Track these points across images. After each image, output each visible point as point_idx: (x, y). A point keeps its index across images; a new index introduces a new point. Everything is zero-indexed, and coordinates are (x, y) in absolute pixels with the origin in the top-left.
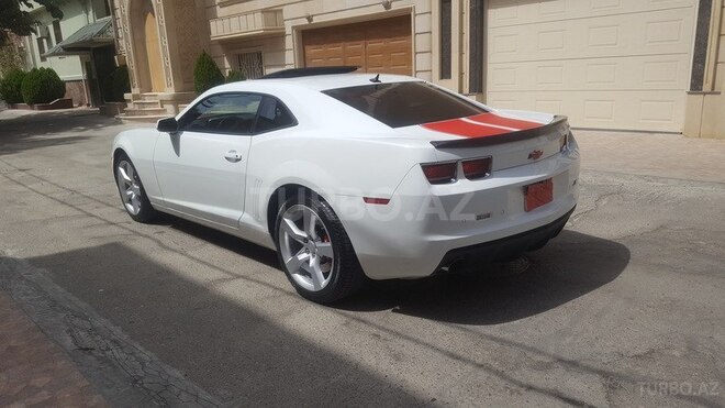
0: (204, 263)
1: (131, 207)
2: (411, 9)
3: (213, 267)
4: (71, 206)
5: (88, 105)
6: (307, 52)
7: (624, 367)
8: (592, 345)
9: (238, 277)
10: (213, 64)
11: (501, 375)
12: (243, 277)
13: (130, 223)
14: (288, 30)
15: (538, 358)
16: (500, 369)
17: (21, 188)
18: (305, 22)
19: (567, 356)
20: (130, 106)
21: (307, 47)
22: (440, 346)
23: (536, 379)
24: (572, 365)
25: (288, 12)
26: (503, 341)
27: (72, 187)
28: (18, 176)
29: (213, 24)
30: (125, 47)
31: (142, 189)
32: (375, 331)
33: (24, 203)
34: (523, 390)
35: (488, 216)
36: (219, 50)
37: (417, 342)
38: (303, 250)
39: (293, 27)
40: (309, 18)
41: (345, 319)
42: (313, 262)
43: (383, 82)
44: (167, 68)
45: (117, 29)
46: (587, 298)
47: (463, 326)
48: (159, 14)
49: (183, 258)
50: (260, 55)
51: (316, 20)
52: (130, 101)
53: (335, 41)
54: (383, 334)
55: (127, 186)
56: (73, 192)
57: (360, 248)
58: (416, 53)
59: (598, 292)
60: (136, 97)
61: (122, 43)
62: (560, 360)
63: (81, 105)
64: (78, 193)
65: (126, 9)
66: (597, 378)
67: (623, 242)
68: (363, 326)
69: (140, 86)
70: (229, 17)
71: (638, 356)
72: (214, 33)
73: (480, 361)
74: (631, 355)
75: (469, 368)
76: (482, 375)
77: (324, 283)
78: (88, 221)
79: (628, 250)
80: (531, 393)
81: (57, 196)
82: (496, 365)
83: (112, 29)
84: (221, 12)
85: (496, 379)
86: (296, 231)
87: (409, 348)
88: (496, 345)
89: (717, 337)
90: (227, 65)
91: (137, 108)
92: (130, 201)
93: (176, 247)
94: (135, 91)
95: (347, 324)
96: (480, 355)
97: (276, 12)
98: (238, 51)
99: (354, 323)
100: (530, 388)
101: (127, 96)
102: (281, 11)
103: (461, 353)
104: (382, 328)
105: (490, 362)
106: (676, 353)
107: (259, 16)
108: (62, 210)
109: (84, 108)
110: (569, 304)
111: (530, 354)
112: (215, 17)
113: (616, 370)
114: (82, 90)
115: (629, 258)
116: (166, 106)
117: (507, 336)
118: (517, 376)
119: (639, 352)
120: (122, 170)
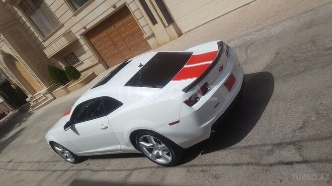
0: (115, 170)
1: (69, 160)
2: (125, 3)
3: (120, 170)
4: (43, 170)
5: (12, 110)
6: (92, 42)
7: (298, 136)
8: (282, 131)
9: (133, 170)
10: (55, 68)
11: (257, 164)
12: (135, 169)
13: (73, 166)
14: (79, 37)
15: (267, 148)
16: (256, 162)
17: (16, 173)
18: (84, 30)
19: (276, 142)
20: (32, 104)
21: (91, 40)
22: (229, 162)
23: (271, 159)
24: (279, 145)
25: (74, 30)
26: (249, 147)
27: (36, 160)
28: (10, 166)
29: (45, 51)
30: (14, 80)
31: (70, 152)
32: (200, 168)
33: (23, 180)
34: (269, 168)
35: (218, 104)
36: (54, 60)
37: (219, 165)
38: (154, 150)
39: (80, 35)
40: (85, 28)
41: (186, 168)
42: (160, 153)
43: (144, 64)
44: (37, 80)
45: (5, 74)
46: (268, 107)
47: (231, 147)
48: (20, 60)
49: (106, 173)
50: (73, 53)
51: (88, 27)
52: (30, 101)
53: (101, 31)
54: (204, 168)
55: (63, 153)
56: (39, 162)
57: (177, 141)
58: (138, 20)
59: (270, 103)
60: (32, 98)
61: (11, 78)
62: (275, 145)
63: (9, 112)
64: (42, 162)
65: (4, 65)
66: (291, 147)
67: (267, 70)
68: (195, 168)
69: (31, 93)
70: (50, 44)
71: (300, 128)
72: (48, 55)
73: (246, 162)
74: (298, 128)
75: (245, 167)
76: (251, 167)
77: (170, 158)
78: (56, 174)
79: (270, 73)
80: (273, 167)
81: (34, 168)
82: (253, 161)
83: (3, 75)
84: (45, 44)
85: (256, 167)
86: (148, 145)
87: (218, 170)
88: (248, 150)
89: (324, 102)
90: (61, 64)
91: (35, 103)
92: (67, 157)
93: (100, 168)
94: (30, 96)
95: (188, 171)
96: (245, 159)
97: (69, 32)
98: (63, 56)
99: (191, 169)
100: (271, 165)
101: (27, 100)
102: (71, 31)
103: (238, 162)
104: (202, 165)
105: (251, 160)
106: (313, 119)
107: (63, 39)
108: (41, 175)
109: (11, 113)
110: (263, 114)
111: (262, 148)
112: (45, 48)
113: (296, 139)
114: (5, 106)
115: (273, 77)
116: (47, 96)
117: (249, 143)
118: (263, 162)
119: (300, 125)
120: (57, 148)
